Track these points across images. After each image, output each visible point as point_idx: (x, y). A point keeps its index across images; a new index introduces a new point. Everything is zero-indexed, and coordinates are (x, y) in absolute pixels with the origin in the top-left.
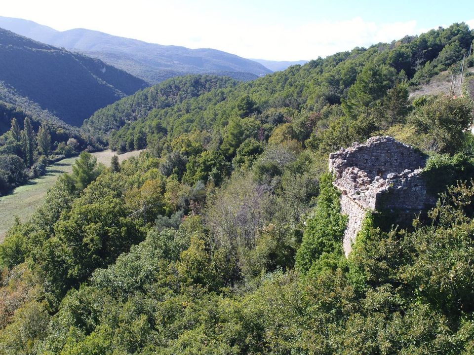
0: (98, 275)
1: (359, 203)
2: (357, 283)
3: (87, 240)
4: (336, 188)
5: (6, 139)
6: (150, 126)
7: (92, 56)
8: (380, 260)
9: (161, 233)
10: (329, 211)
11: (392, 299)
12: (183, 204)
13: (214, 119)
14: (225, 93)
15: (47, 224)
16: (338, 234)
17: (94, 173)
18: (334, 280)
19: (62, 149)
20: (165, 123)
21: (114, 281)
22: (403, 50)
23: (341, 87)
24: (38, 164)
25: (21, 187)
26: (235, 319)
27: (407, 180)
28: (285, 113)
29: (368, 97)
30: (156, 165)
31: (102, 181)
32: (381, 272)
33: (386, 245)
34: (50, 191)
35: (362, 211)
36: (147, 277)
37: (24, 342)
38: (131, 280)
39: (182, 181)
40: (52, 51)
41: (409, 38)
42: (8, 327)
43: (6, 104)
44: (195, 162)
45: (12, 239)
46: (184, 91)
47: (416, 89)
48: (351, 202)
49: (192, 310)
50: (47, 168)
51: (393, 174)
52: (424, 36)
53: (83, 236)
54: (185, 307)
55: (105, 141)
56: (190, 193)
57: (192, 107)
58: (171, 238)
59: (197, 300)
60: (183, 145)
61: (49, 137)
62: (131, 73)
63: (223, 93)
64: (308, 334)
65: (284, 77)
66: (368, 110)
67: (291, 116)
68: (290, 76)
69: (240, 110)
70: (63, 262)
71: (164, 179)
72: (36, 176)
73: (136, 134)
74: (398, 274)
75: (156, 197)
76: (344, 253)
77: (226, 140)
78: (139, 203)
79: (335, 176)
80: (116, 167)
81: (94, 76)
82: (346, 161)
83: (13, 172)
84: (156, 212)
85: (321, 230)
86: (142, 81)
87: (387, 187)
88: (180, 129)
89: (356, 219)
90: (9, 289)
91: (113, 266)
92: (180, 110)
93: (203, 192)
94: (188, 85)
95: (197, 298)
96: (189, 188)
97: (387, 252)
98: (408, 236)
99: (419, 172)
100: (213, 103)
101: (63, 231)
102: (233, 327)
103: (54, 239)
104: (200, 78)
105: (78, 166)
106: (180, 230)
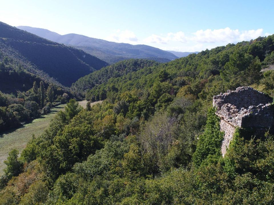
0: (77, 166)
1: (231, 124)
2: (230, 172)
3: (71, 147)
4: (217, 116)
5: (30, 93)
6: (109, 87)
7: (78, 49)
8: (244, 156)
9: (113, 144)
10: (213, 129)
11: (252, 181)
12: (126, 129)
13: (145, 84)
14: (152, 69)
15: (50, 139)
16: (218, 143)
17: (76, 111)
18: (216, 170)
19: (60, 99)
20: (117, 85)
21: (85, 170)
22: (257, 45)
23: (220, 65)
24: (46, 107)
25: (37, 119)
26: (155, 192)
27: (261, 110)
28: (187, 80)
29: (236, 69)
30: (111, 108)
31: (81, 115)
32: (245, 163)
33: (248, 147)
34: (52, 120)
35: (233, 128)
36: (104, 168)
37: (34, 204)
38: (95, 170)
39: (126, 117)
40: (57, 45)
41: (261, 38)
42: (26, 195)
43: (31, 74)
44: (133, 106)
45: (30, 146)
46: (128, 68)
47: (266, 67)
48: (227, 124)
49: (130, 186)
50: (51, 109)
51: (253, 106)
52: (270, 37)
53: (69, 145)
54: (126, 185)
55: (83, 95)
56: (130, 123)
57: (133, 77)
58: (119, 146)
59: (133, 181)
60: (127, 97)
61: (53, 92)
62: (99, 58)
63: (150, 69)
64: (199, 201)
65: (186, 60)
66: (236, 77)
67: (190, 82)
68: (189, 60)
69: (160, 78)
70: (58, 159)
71: (116, 115)
72: (45, 113)
73: (101, 92)
74: (255, 165)
75: (111, 125)
76: (222, 155)
77: (152, 94)
78: (101, 128)
79: (217, 109)
80: (89, 108)
81: (79, 59)
82: (223, 100)
83: (33, 111)
84: (111, 134)
85: (208, 141)
86: (105, 63)
87: (249, 114)
88: (125, 88)
89: (229, 134)
90: (27, 174)
91: (85, 162)
92: (126, 79)
93: (138, 123)
94: (131, 64)
95: (133, 180)
96: (130, 120)
97: (248, 151)
98: (262, 143)
99: (268, 105)
100: (144, 75)
101: (58, 141)
102: (154, 196)
103: (54, 147)
104: (138, 61)
105: (68, 106)
106: (124, 142)
